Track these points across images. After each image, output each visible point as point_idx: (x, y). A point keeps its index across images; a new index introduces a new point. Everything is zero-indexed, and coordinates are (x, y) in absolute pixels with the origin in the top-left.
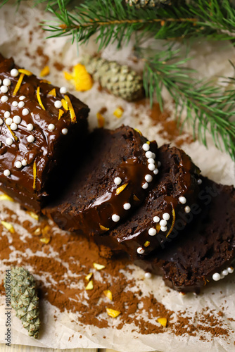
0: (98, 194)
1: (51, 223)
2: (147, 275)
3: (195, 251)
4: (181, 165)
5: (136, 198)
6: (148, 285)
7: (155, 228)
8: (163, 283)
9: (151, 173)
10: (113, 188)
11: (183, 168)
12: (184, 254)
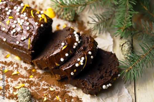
0: (55, 50)
1: (36, 67)
2: (75, 88)
3: (95, 76)
4: (90, 40)
5: (70, 52)
6: (75, 92)
7: (78, 63)
8: (82, 92)
9: (77, 42)
10: (61, 47)
11: (90, 41)
12: (91, 78)
